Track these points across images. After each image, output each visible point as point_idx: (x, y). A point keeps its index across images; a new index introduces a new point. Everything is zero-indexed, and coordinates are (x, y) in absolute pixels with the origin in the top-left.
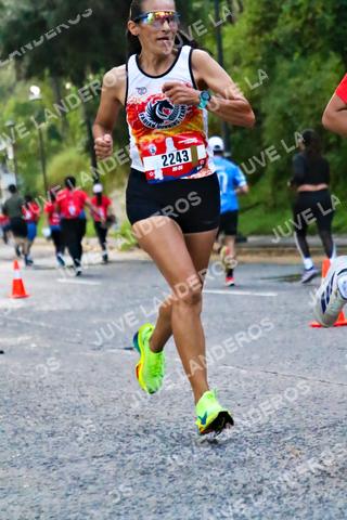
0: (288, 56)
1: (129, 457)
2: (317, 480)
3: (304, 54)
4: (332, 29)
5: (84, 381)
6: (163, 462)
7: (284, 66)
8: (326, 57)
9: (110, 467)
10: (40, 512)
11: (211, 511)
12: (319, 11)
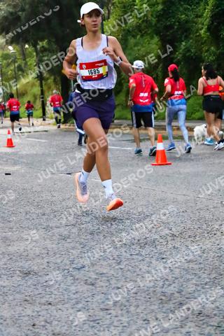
0: (134, 37)
3: (142, 36)
4: (155, 25)
5: (53, 189)
7: (132, 41)
8: (152, 38)
9: (75, 230)
10: (48, 250)
11: (126, 252)
12: (150, 16)
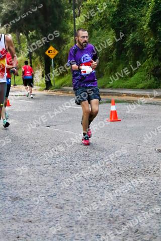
0: (97, 29)
1: (56, 165)
2: (118, 175)
3: (102, 29)
4: (112, 21)
5: (36, 138)
6: (67, 167)
10: (31, 182)
11: (86, 184)
12: (108, 15)
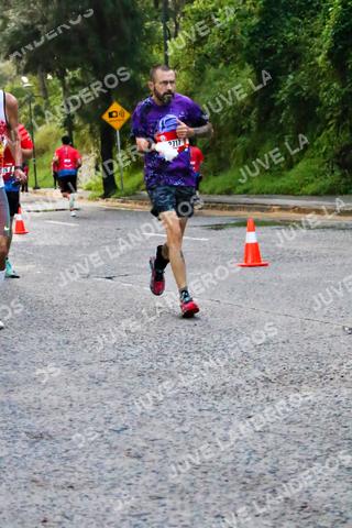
0: (215, 65)
2: (262, 384)
3: (227, 64)
4: (248, 47)
5: (83, 303)
6: (152, 367)
7: (211, 72)
8: (242, 67)
9: (114, 369)
10: (72, 401)
11: (192, 405)
12: (238, 33)
